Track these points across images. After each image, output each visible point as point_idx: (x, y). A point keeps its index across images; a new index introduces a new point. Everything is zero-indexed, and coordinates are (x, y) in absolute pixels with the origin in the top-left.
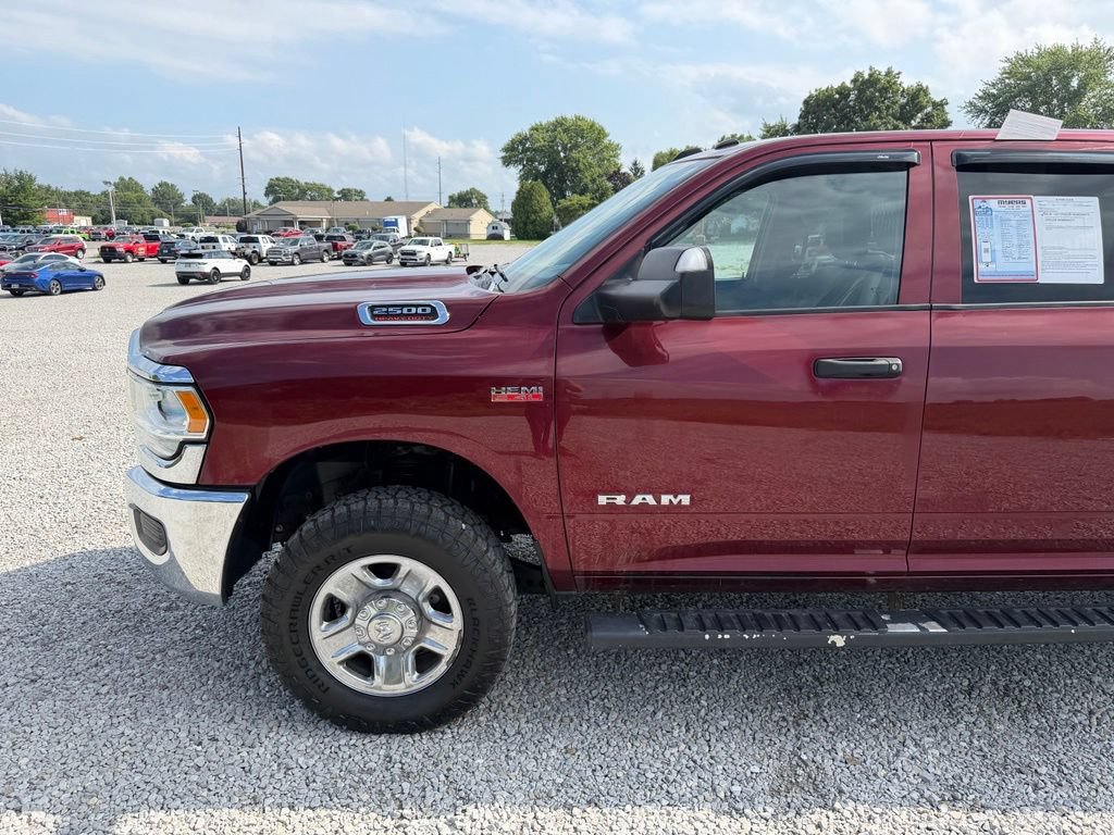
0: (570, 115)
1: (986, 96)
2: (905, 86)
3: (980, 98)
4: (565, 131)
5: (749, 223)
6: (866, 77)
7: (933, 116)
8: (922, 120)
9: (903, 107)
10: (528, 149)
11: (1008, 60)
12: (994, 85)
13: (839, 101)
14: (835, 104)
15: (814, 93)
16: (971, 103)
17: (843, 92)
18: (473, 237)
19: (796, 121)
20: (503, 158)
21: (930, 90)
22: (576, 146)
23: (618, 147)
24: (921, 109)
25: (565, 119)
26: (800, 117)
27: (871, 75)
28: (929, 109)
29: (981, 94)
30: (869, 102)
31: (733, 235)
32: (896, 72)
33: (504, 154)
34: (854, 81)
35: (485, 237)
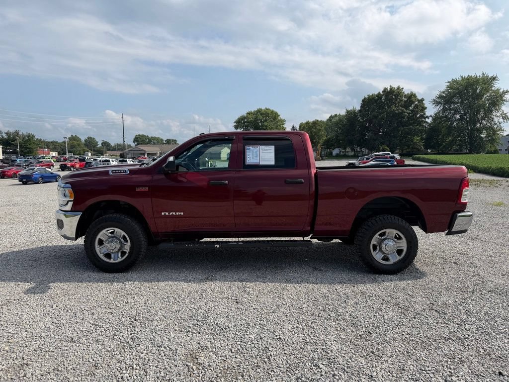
0: (263, 108)
1: (440, 97)
2: (406, 93)
3: (438, 98)
4: (261, 114)
5: (340, 151)
6: (389, 90)
7: (418, 106)
8: (414, 107)
9: (405, 102)
10: (246, 122)
11: (449, 82)
12: (444, 92)
13: (377, 100)
14: (376, 101)
15: (367, 97)
16: (434, 100)
17: (379, 96)
18: (222, 159)
19: (359, 108)
20: (235, 126)
21: (417, 95)
22: (266, 121)
23: (284, 121)
24: (413, 103)
25: (261, 109)
26: (361, 107)
27: (391, 89)
28: (417, 103)
29: (438, 96)
30: (391, 100)
31: (334, 156)
32: (401, 88)
33: (235, 124)
34: (383, 91)
35: (226, 159)
